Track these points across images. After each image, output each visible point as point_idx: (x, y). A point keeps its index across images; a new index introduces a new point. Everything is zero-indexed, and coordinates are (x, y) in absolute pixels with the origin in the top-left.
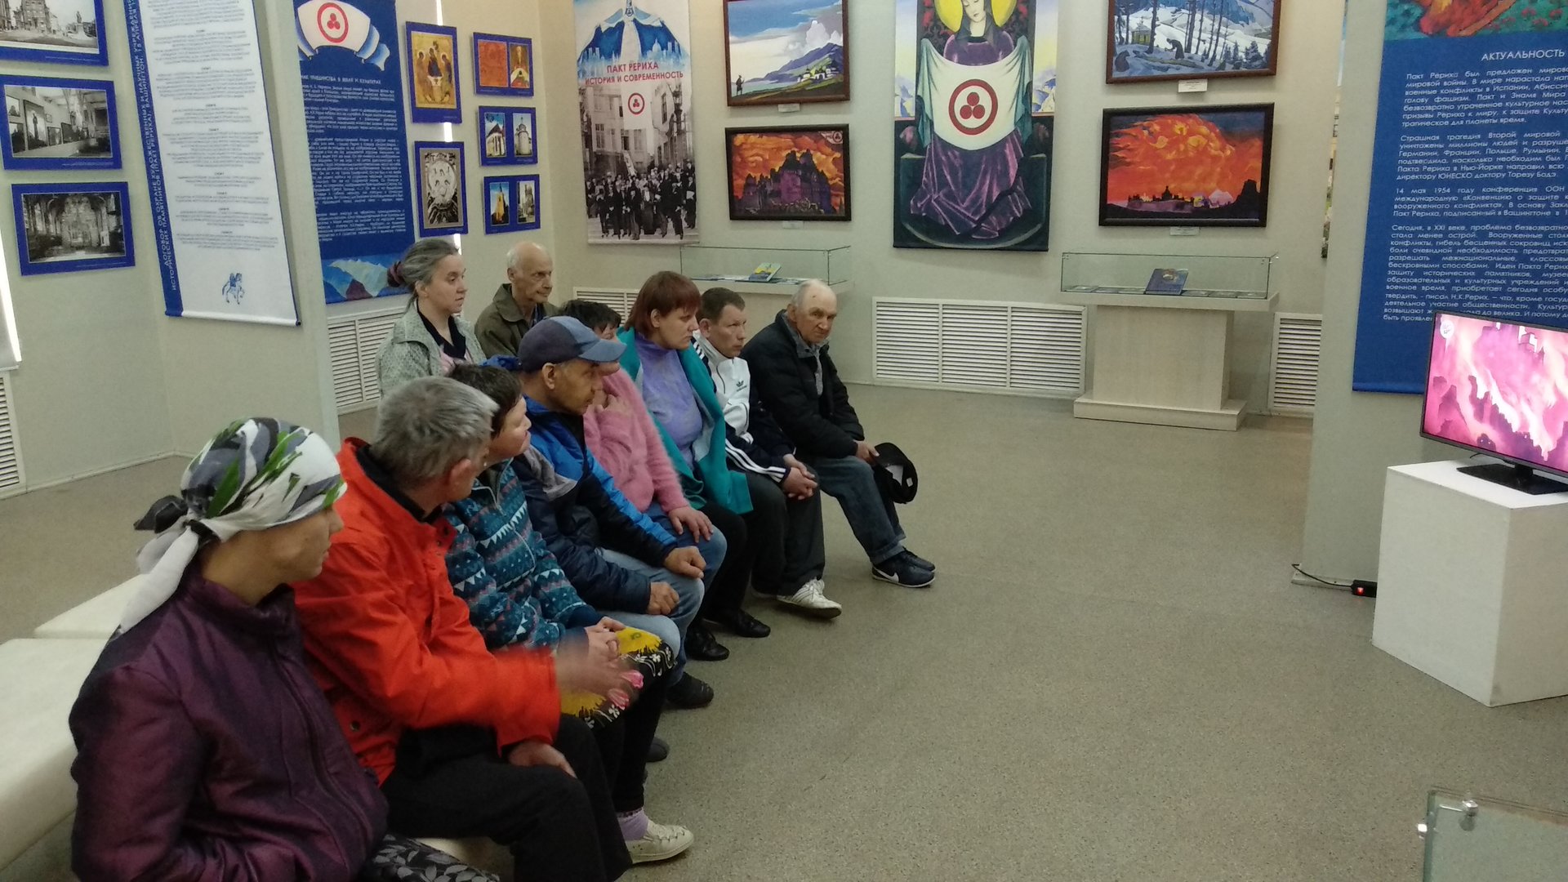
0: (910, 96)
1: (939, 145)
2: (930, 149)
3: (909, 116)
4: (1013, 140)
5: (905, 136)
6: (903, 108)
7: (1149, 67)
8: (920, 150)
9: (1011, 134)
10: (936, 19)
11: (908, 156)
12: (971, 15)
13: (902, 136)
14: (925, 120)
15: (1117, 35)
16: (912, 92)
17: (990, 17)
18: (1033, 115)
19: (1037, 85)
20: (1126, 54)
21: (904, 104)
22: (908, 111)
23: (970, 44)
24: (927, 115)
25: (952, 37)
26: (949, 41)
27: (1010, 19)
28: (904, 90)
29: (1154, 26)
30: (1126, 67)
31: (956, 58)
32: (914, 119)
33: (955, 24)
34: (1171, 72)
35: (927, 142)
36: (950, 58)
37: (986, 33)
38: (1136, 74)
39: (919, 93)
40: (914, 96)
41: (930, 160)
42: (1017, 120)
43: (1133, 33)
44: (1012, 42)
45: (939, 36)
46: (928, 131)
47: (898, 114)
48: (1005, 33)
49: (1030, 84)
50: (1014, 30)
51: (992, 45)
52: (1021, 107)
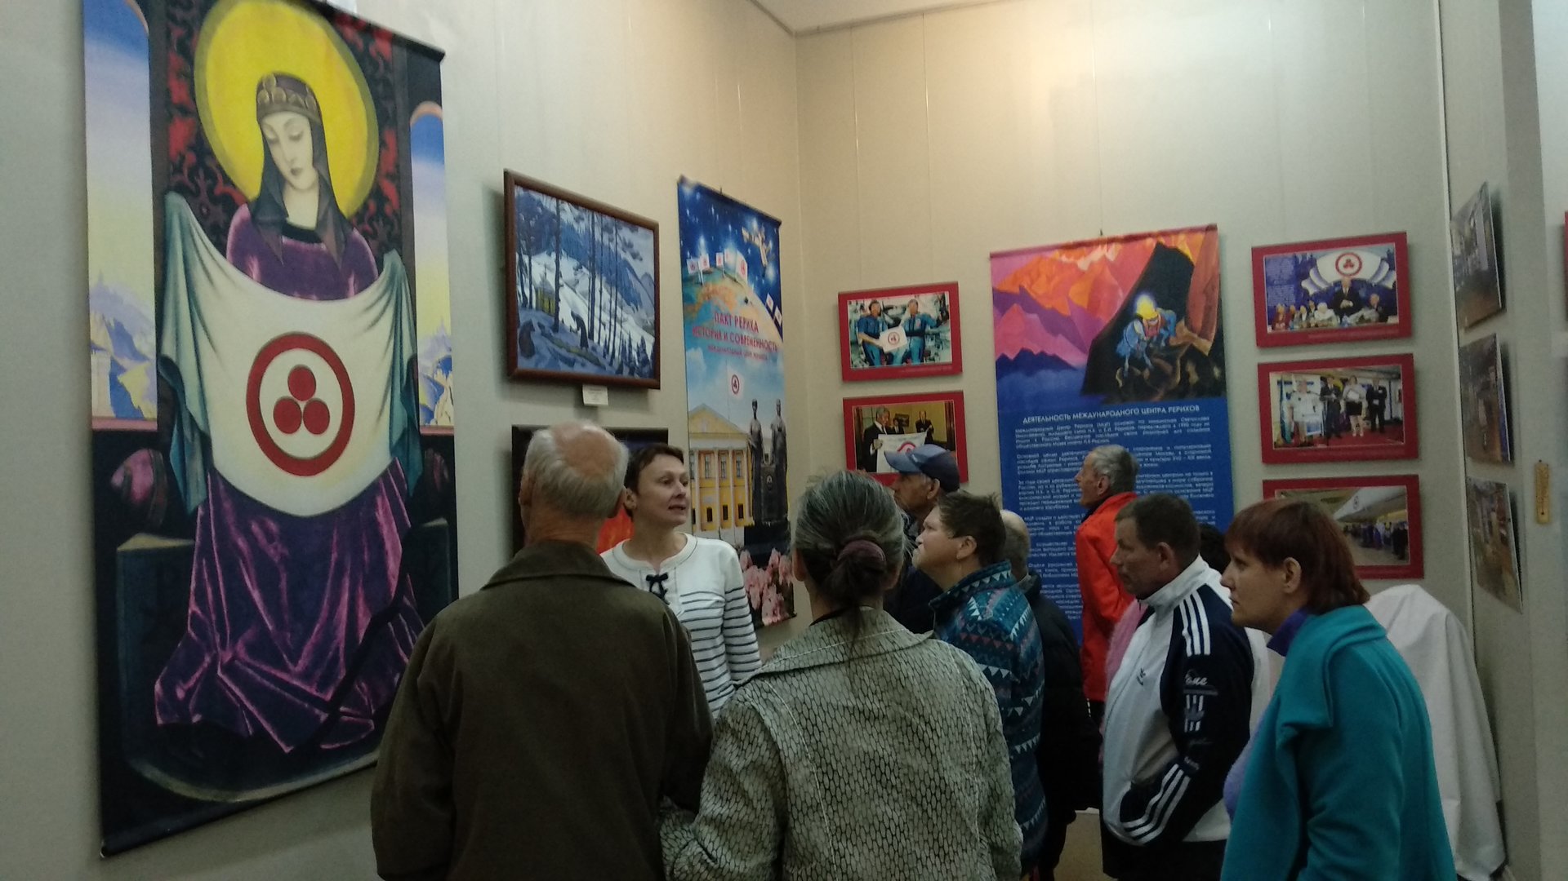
0: (138, 356)
1: (227, 505)
2: (205, 519)
3: (137, 414)
4: (389, 487)
5: (129, 479)
6: (118, 391)
7: (556, 357)
8: (177, 520)
9: (384, 475)
10: (201, 147)
11: (140, 542)
12: (285, 169)
13: (117, 479)
14: (187, 433)
15: (519, 289)
16: (146, 343)
17: (325, 187)
18: (423, 431)
19: (425, 366)
20: (529, 325)
21: (121, 379)
22: (136, 401)
23: (285, 240)
24: (191, 417)
25: (243, 213)
26: (236, 220)
27: (365, 206)
28: (121, 335)
29: (558, 286)
30: (530, 351)
31: (255, 269)
32: (154, 427)
33: (249, 180)
34: (578, 369)
35: (196, 496)
36: (241, 265)
37: (321, 222)
38: (542, 367)
39: (169, 350)
40: (153, 357)
41: (206, 549)
42: (394, 442)
43: (537, 292)
44: (373, 260)
45: (215, 200)
46: (196, 466)
47: (102, 406)
48: (356, 233)
49: (413, 361)
50: (375, 232)
51: (334, 255)
52: (400, 413)
